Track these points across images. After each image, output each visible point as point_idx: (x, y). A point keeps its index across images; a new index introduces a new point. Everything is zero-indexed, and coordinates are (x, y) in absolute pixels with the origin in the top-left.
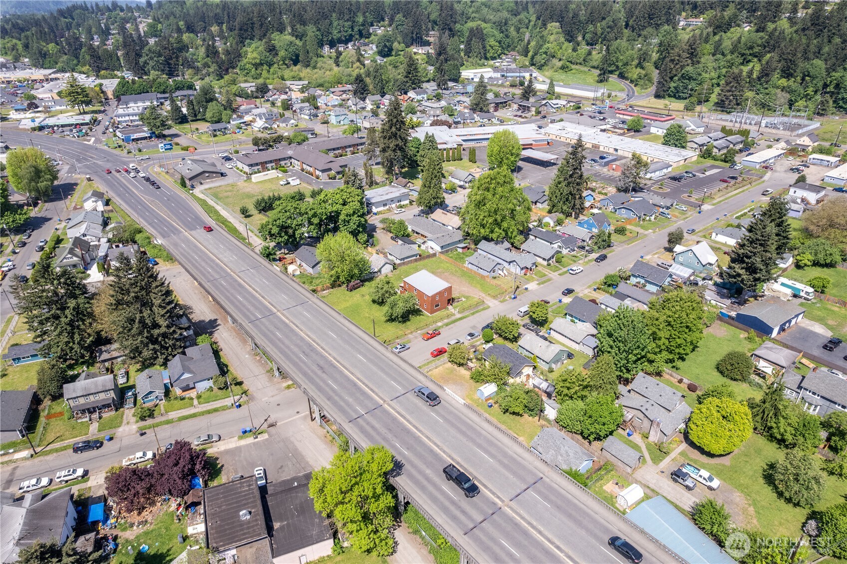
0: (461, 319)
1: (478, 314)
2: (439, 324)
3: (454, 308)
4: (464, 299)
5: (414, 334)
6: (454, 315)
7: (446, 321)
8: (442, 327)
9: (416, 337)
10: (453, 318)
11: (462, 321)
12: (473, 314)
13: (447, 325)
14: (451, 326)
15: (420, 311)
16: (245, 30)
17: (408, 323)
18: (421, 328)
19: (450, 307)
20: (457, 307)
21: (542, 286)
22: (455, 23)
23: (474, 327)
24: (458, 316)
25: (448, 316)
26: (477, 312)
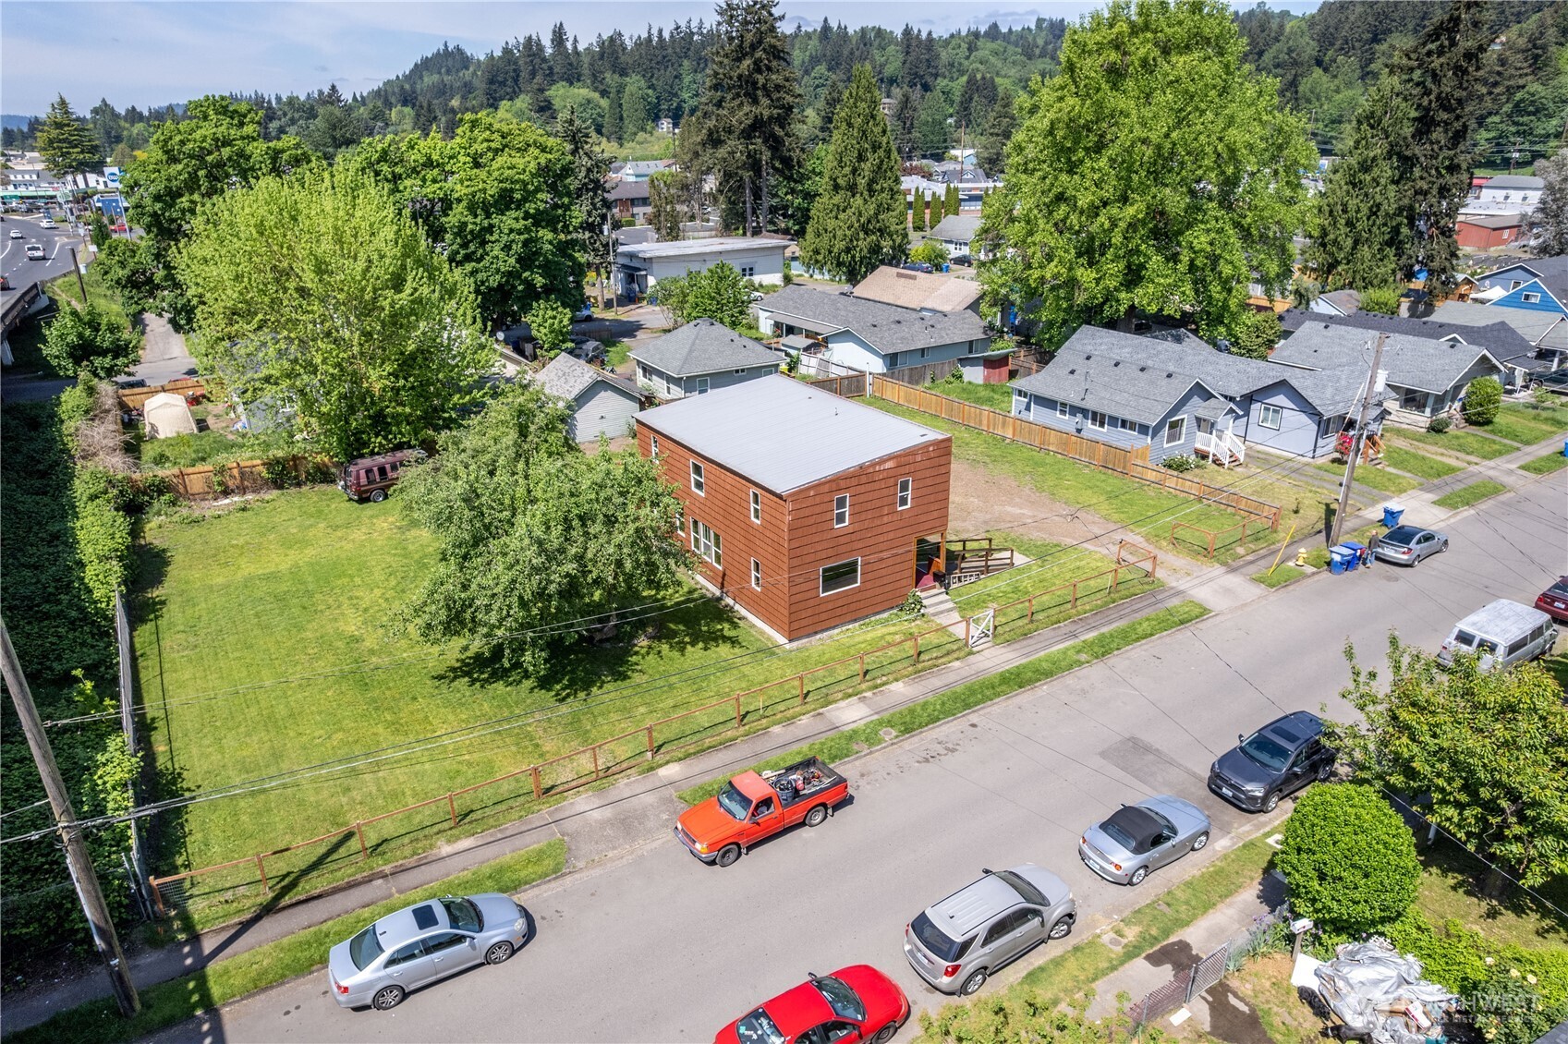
0: (1016, 680)
1: (1137, 652)
2: (850, 713)
3: (961, 607)
4: (1019, 559)
5: (624, 786)
6: (964, 649)
7: (900, 691)
8: (869, 736)
9: (628, 825)
10: (957, 673)
11: (1025, 698)
12: (1102, 649)
13: (910, 722)
14: (947, 730)
15: (724, 615)
16: (500, 83)
17: (607, 694)
18: (696, 744)
19: (934, 599)
20: (980, 603)
21: (1467, 512)
22: (936, 76)
23: (1132, 752)
24: (995, 659)
25: (919, 661)
26: (1128, 637)
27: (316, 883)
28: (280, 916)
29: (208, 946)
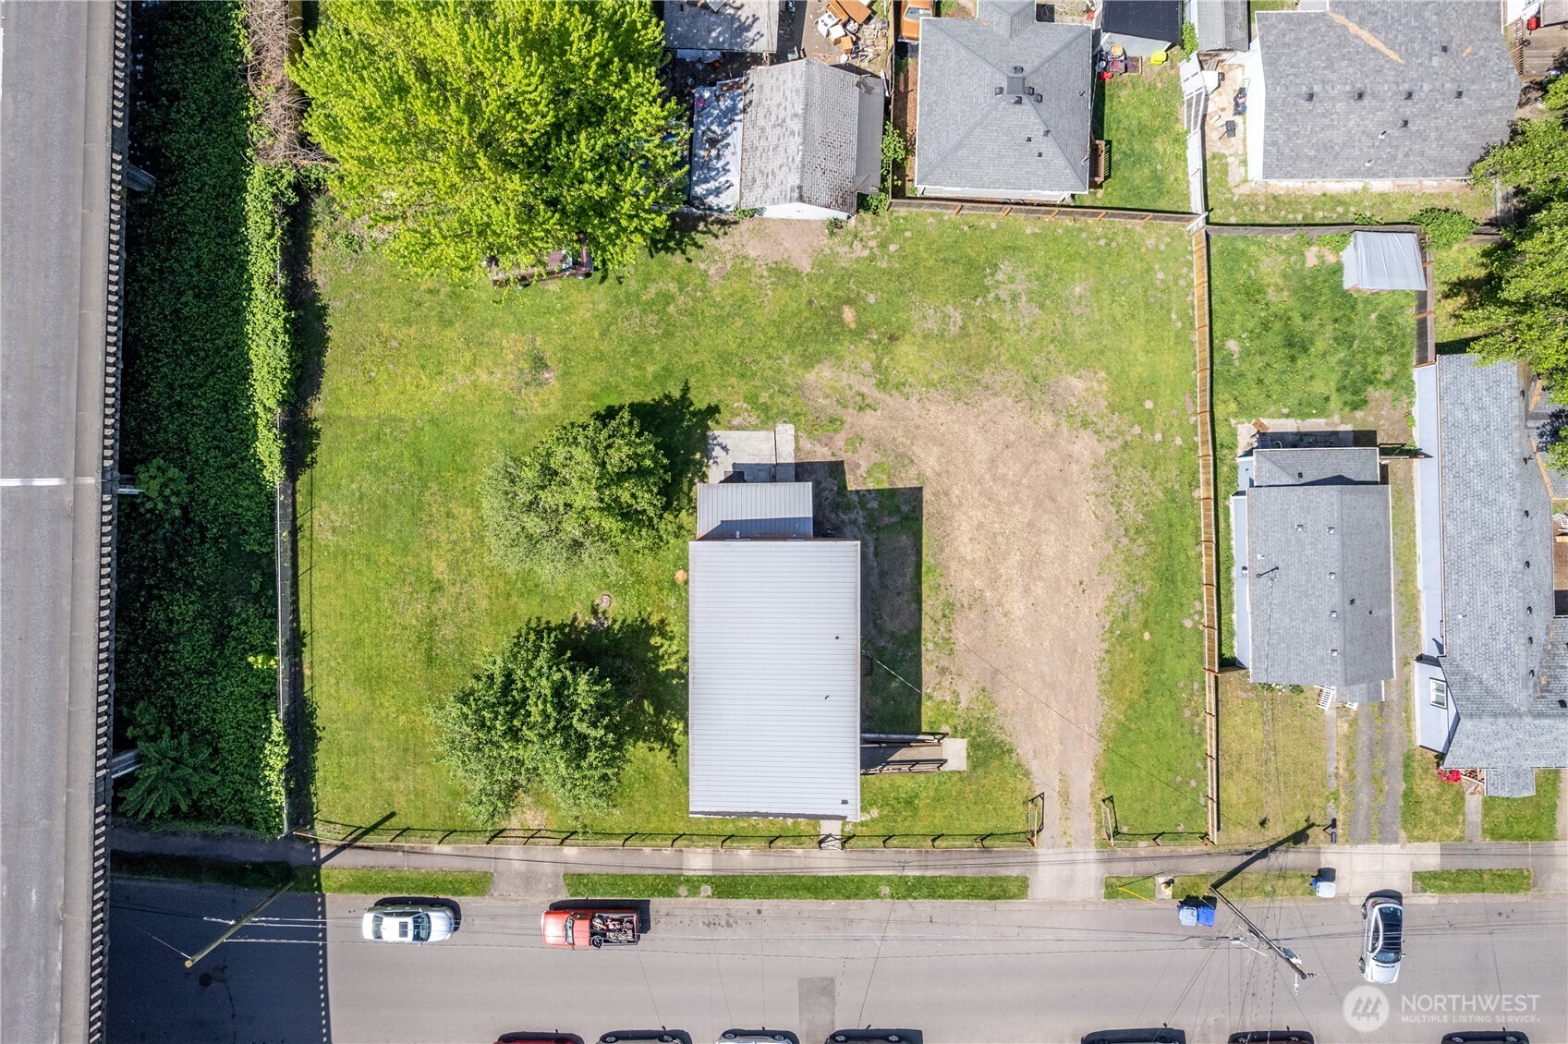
9: (529, 882)
27: (370, 840)
28: (354, 851)
29: (324, 852)
